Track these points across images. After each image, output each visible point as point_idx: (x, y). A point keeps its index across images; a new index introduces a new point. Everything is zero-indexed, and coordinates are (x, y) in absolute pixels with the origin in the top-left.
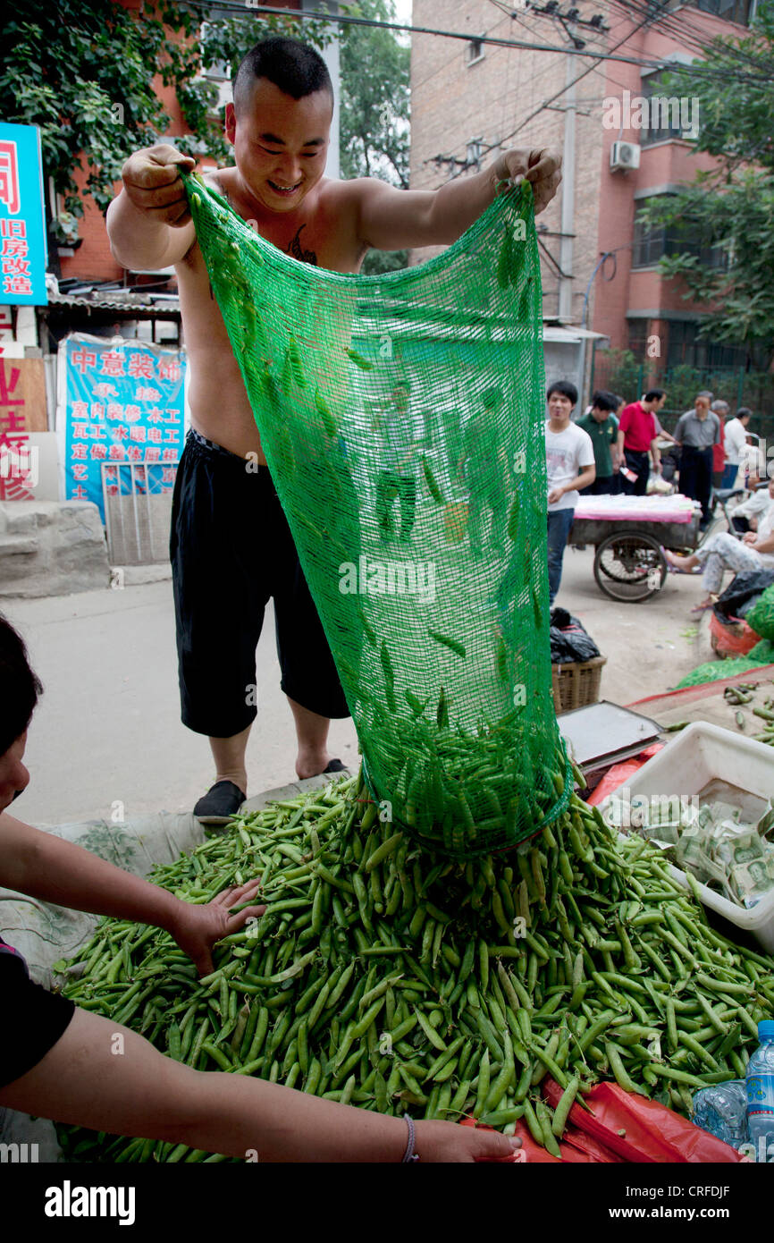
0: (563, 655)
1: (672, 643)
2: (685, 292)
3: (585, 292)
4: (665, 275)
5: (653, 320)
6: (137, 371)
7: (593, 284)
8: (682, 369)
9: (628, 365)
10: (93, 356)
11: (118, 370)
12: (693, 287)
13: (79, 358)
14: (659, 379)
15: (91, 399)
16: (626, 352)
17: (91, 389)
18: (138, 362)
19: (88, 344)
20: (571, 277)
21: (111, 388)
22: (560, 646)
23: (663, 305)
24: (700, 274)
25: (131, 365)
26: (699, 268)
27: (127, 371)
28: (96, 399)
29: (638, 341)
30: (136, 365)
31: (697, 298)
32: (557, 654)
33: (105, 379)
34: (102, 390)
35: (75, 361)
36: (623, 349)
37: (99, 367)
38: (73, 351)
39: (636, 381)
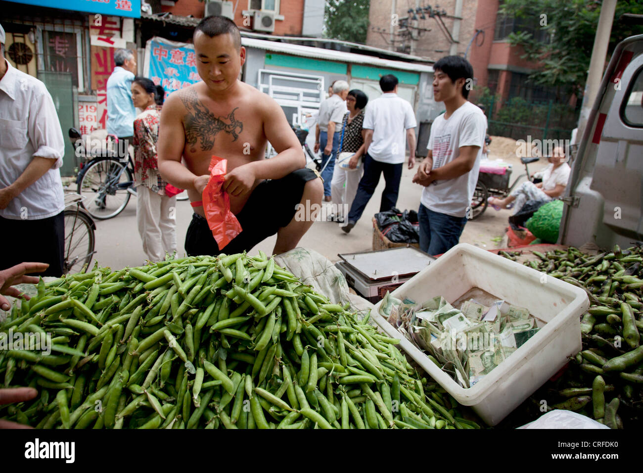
0: (411, 238)
1: (485, 243)
2: (522, 54)
3: (465, 52)
4: (512, 43)
5: (503, 71)
6: (191, 63)
7: (470, 48)
8: (517, 99)
9: (485, 95)
10: (166, 52)
11: (180, 61)
12: (527, 52)
13: (158, 52)
14: (503, 105)
15: (163, 76)
16: (486, 88)
17: (163, 70)
18: (192, 57)
19: (163, 44)
20: (457, 43)
21: (175, 71)
22: (409, 232)
23: (509, 63)
24: (532, 45)
25: (187, 59)
26: (532, 41)
27: (185, 61)
28: (166, 76)
29: (493, 82)
30: (191, 59)
31: (529, 59)
32: (407, 237)
33: (172, 65)
34: (170, 72)
35: (155, 54)
36: (484, 86)
37: (169, 58)
38: (155, 48)
39: (489, 105)
